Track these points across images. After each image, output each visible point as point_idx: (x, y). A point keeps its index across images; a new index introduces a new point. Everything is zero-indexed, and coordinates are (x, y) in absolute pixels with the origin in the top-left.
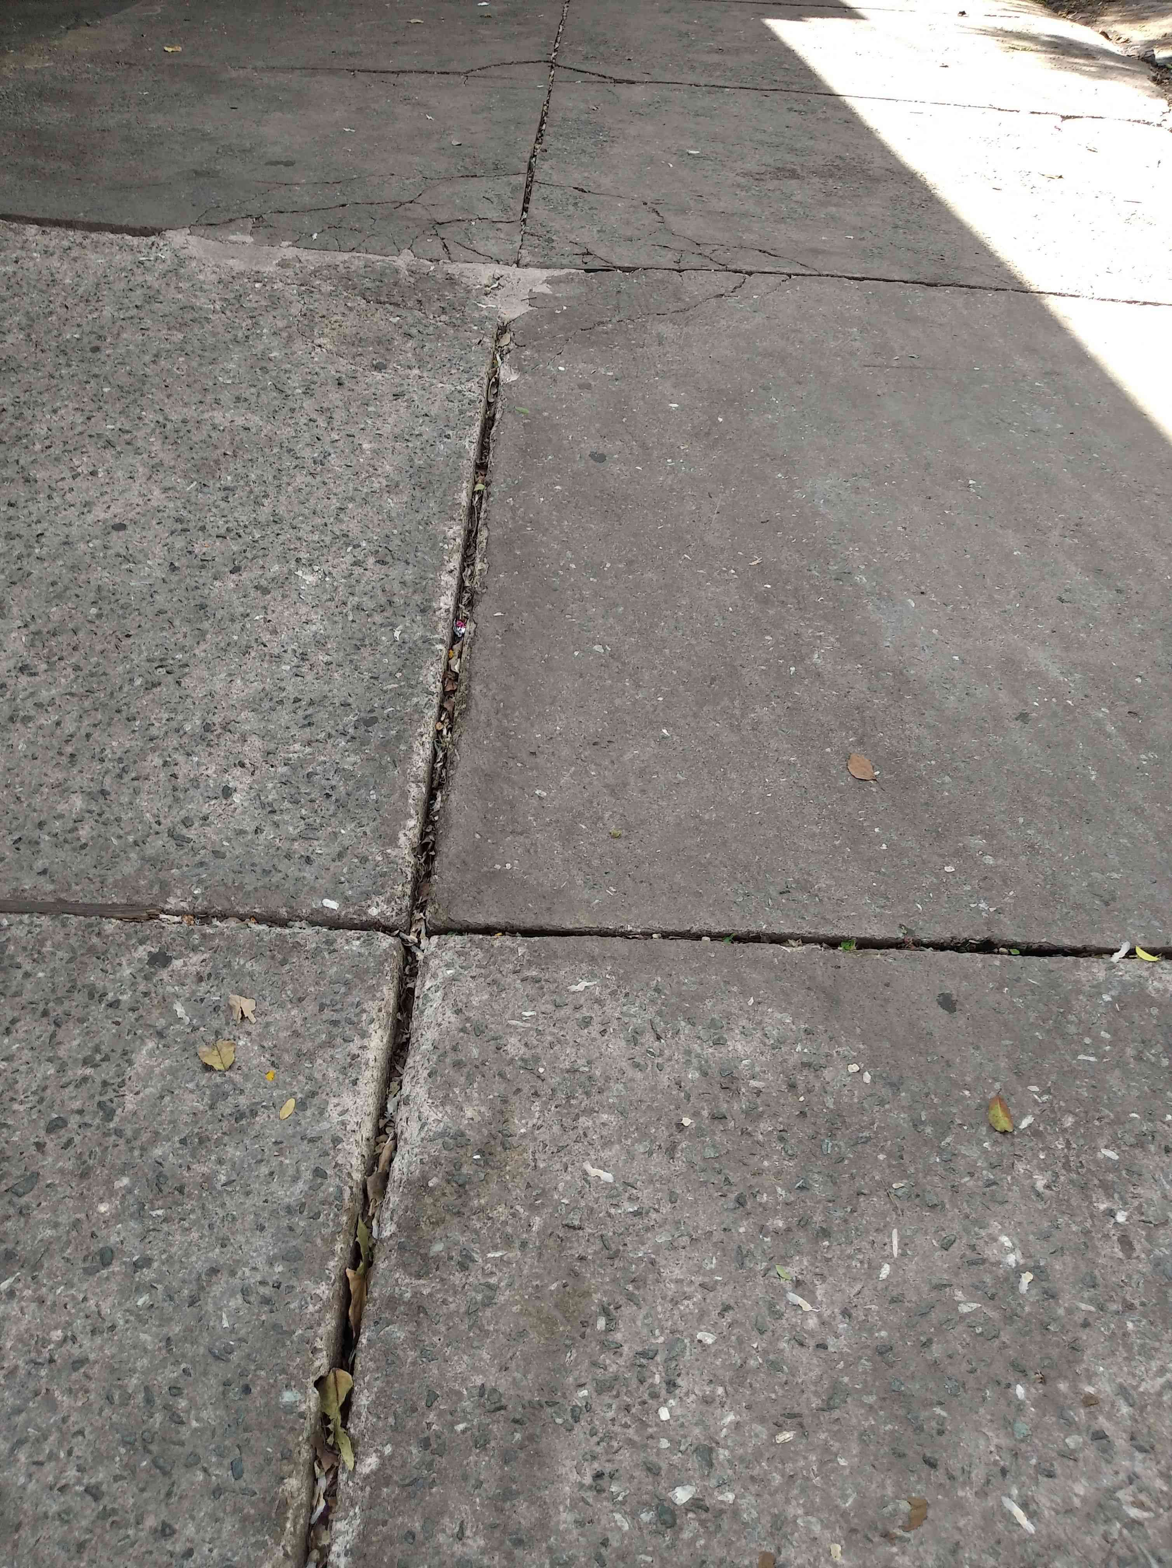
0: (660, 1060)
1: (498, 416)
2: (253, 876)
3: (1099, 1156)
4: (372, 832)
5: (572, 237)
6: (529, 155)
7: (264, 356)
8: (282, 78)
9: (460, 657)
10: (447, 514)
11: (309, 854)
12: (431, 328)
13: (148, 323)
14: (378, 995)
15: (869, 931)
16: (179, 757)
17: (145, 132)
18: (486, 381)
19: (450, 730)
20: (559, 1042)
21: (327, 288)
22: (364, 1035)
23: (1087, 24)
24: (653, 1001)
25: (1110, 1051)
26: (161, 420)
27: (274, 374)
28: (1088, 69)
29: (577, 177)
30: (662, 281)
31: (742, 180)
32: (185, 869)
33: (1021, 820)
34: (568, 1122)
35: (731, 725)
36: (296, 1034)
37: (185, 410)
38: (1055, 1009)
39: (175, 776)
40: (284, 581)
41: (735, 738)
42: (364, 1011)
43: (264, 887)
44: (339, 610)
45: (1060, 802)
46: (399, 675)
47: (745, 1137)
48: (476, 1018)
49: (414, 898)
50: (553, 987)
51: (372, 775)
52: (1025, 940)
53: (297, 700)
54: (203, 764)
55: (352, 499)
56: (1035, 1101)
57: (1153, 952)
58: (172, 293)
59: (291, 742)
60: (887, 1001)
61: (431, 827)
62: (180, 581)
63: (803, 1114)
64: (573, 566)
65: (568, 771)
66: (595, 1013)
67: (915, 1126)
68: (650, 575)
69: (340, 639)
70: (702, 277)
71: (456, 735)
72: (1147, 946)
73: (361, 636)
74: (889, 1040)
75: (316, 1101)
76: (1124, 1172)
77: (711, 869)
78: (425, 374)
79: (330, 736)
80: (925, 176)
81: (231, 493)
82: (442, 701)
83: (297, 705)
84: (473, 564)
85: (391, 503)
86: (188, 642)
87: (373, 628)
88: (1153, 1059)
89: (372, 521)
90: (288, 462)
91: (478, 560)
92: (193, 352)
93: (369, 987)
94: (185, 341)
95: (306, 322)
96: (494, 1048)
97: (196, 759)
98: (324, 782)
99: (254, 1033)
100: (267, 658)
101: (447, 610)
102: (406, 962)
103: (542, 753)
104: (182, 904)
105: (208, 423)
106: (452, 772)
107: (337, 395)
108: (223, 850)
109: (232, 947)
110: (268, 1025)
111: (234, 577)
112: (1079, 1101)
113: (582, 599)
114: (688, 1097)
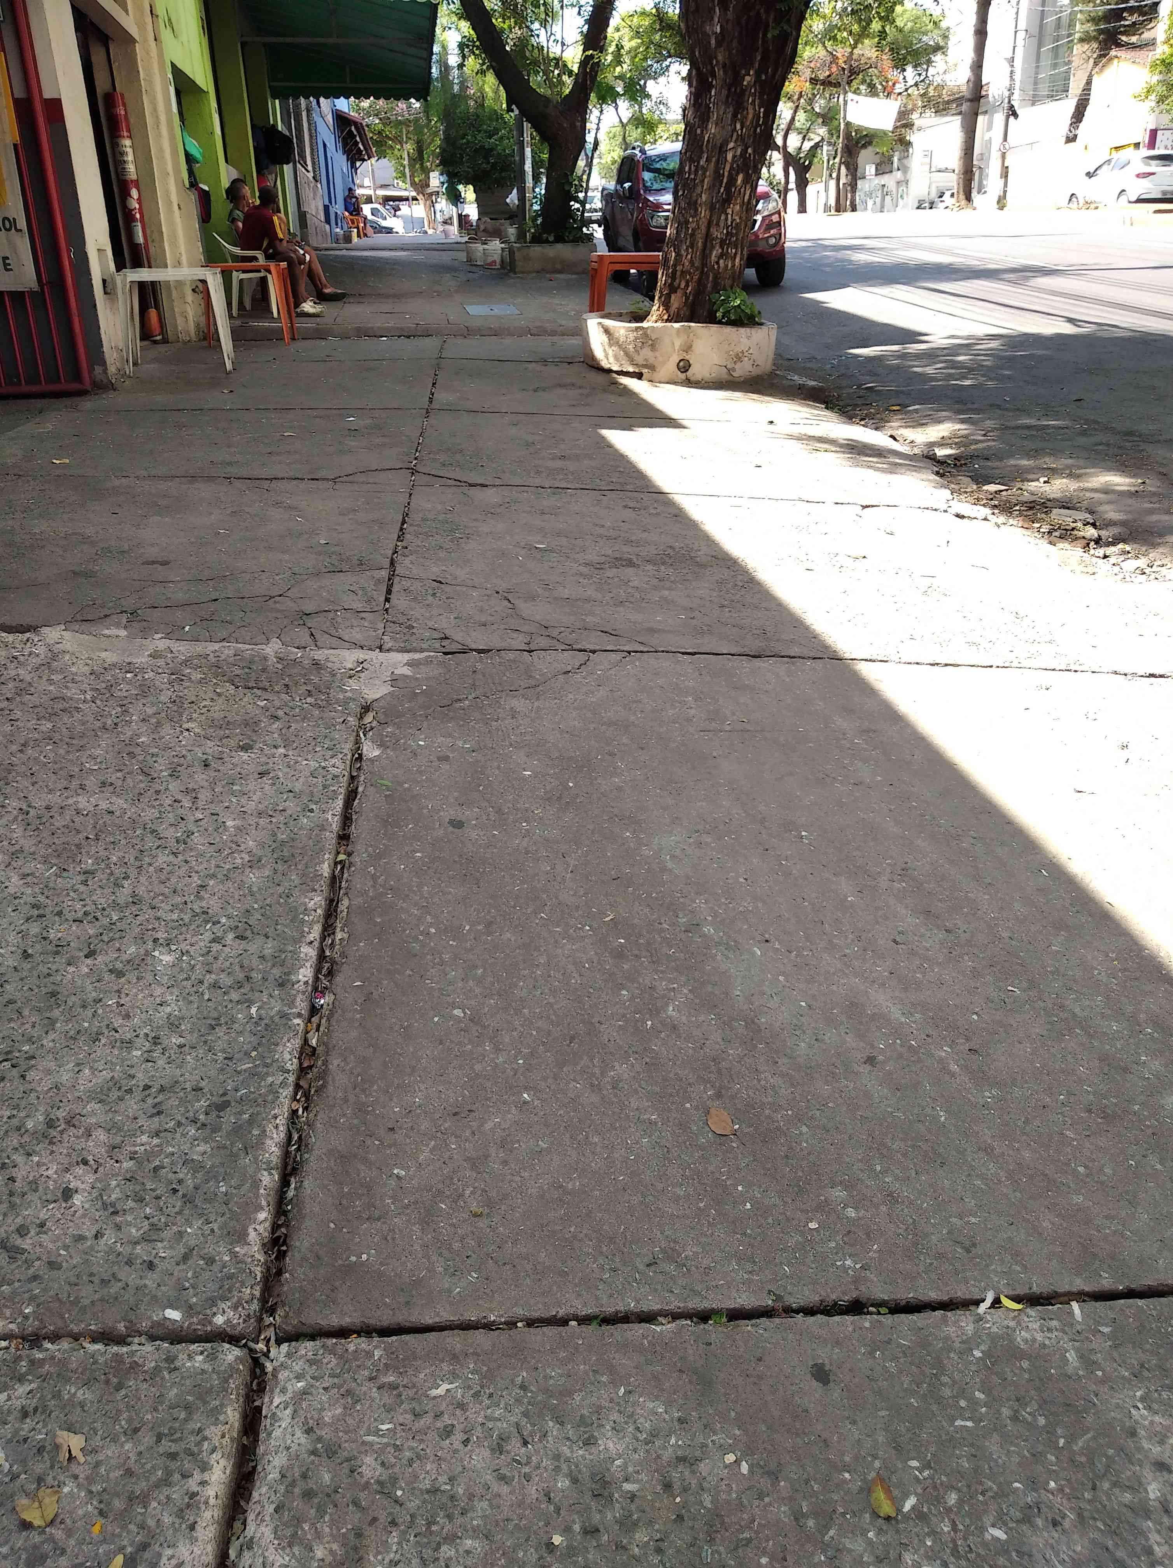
0: (527, 1470)
1: (360, 789)
2: (90, 1288)
3: (988, 1537)
4: (220, 1228)
5: (430, 624)
6: (391, 552)
7: (132, 742)
8: (163, 486)
9: (318, 1030)
10: (307, 884)
11: (151, 1259)
12: (297, 710)
13: (18, 714)
14: (221, 1418)
15: (739, 1300)
16: (18, 1158)
17: (28, 536)
18: (349, 757)
19: (305, 1109)
20: (419, 1457)
21: (197, 676)
22: (205, 1467)
23: (876, 429)
24: (518, 1401)
25: (987, 1413)
26: (24, 807)
27: (141, 758)
28: (880, 466)
29: (435, 570)
30: (514, 661)
31: (583, 569)
32: (17, 1284)
33: (878, 1168)
34: (428, 1553)
35: (592, 1085)
36: (129, 1473)
37: (50, 796)
38: (928, 1371)
39: (12, 1179)
40: (140, 963)
41: (595, 1098)
42: (206, 1438)
43: (102, 1300)
44: (195, 989)
45: (913, 1146)
46: (254, 1054)
47: (621, 1551)
48: (328, 1437)
49: (263, 1300)
50: (411, 1393)
51: (222, 1164)
52: (893, 1297)
53: (147, 1087)
54: (44, 1164)
55: (213, 876)
56: (917, 1477)
57: (1017, 1299)
58: (43, 685)
59: (139, 1133)
60: (760, 1378)
61: (283, 1218)
62: (33, 968)
63: (680, 1518)
64: (433, 931)
65: (427, 1145)
66: (456, 1420)
67: (796, 1519)
68: (508, 935)
69: (194, 1020)
70: (549, 656)
71: (311, 1115)
72: (1011, 1293)
73: (216, 1015)
74: (764, 1421)
75: (147, 1555)
76: (1014, 1554)
77: (576, 1244)
78: (290, 753)
79: (179, 1124)
80: (747, 561)
81: (91, 877)
82: (298, 1078)
83: (147, 1092)
84: (334, 933)
85: (253, 878)
86: (35, 1032)
87: (229, 1006)
88: (1029, 1419)
89: (232, 897)
90: (150, 842)
91: (338, 929)
92: (61, 740)
93: (212, 1410)
94: (53, 730)
95: (175, 708)
96: (347, 1471)
97: (36, 1159)
98: (171, 1175)
99: (82, 1476)
100: (118, 1044)
101: (306, 983)
102: (253, 1375)
103: (401, 1128)
104: (12, 1326)
105: (72, 808)
106: (307, 1156)
107: (204, 776)
108: (60, 1259)
109: (64, 1373)
110: (98, 1464)
111: (89, 961)
112: (962, 1475)
113: (442, 963)
114: (558, 1510)
